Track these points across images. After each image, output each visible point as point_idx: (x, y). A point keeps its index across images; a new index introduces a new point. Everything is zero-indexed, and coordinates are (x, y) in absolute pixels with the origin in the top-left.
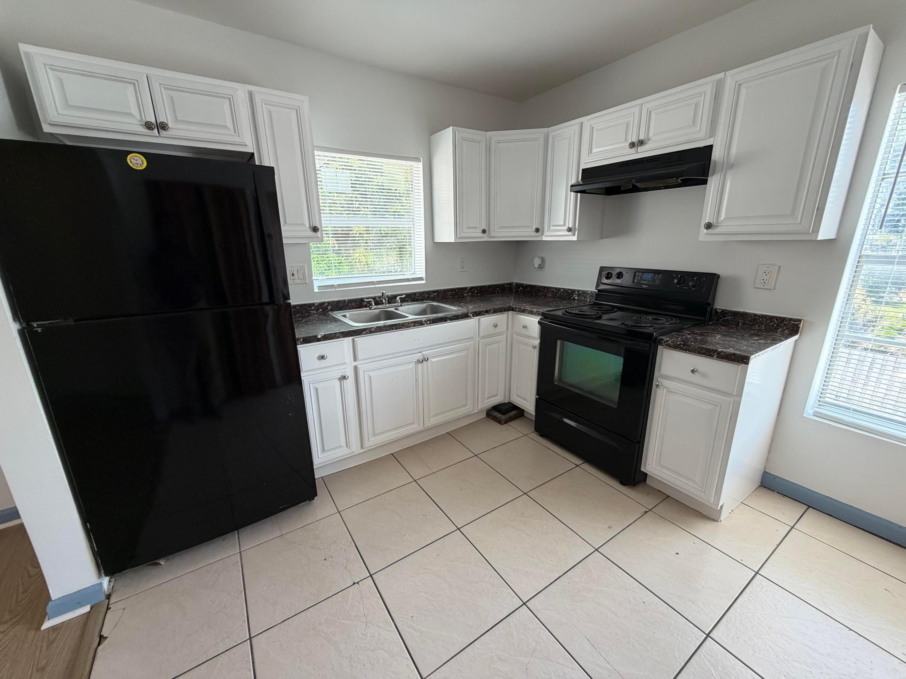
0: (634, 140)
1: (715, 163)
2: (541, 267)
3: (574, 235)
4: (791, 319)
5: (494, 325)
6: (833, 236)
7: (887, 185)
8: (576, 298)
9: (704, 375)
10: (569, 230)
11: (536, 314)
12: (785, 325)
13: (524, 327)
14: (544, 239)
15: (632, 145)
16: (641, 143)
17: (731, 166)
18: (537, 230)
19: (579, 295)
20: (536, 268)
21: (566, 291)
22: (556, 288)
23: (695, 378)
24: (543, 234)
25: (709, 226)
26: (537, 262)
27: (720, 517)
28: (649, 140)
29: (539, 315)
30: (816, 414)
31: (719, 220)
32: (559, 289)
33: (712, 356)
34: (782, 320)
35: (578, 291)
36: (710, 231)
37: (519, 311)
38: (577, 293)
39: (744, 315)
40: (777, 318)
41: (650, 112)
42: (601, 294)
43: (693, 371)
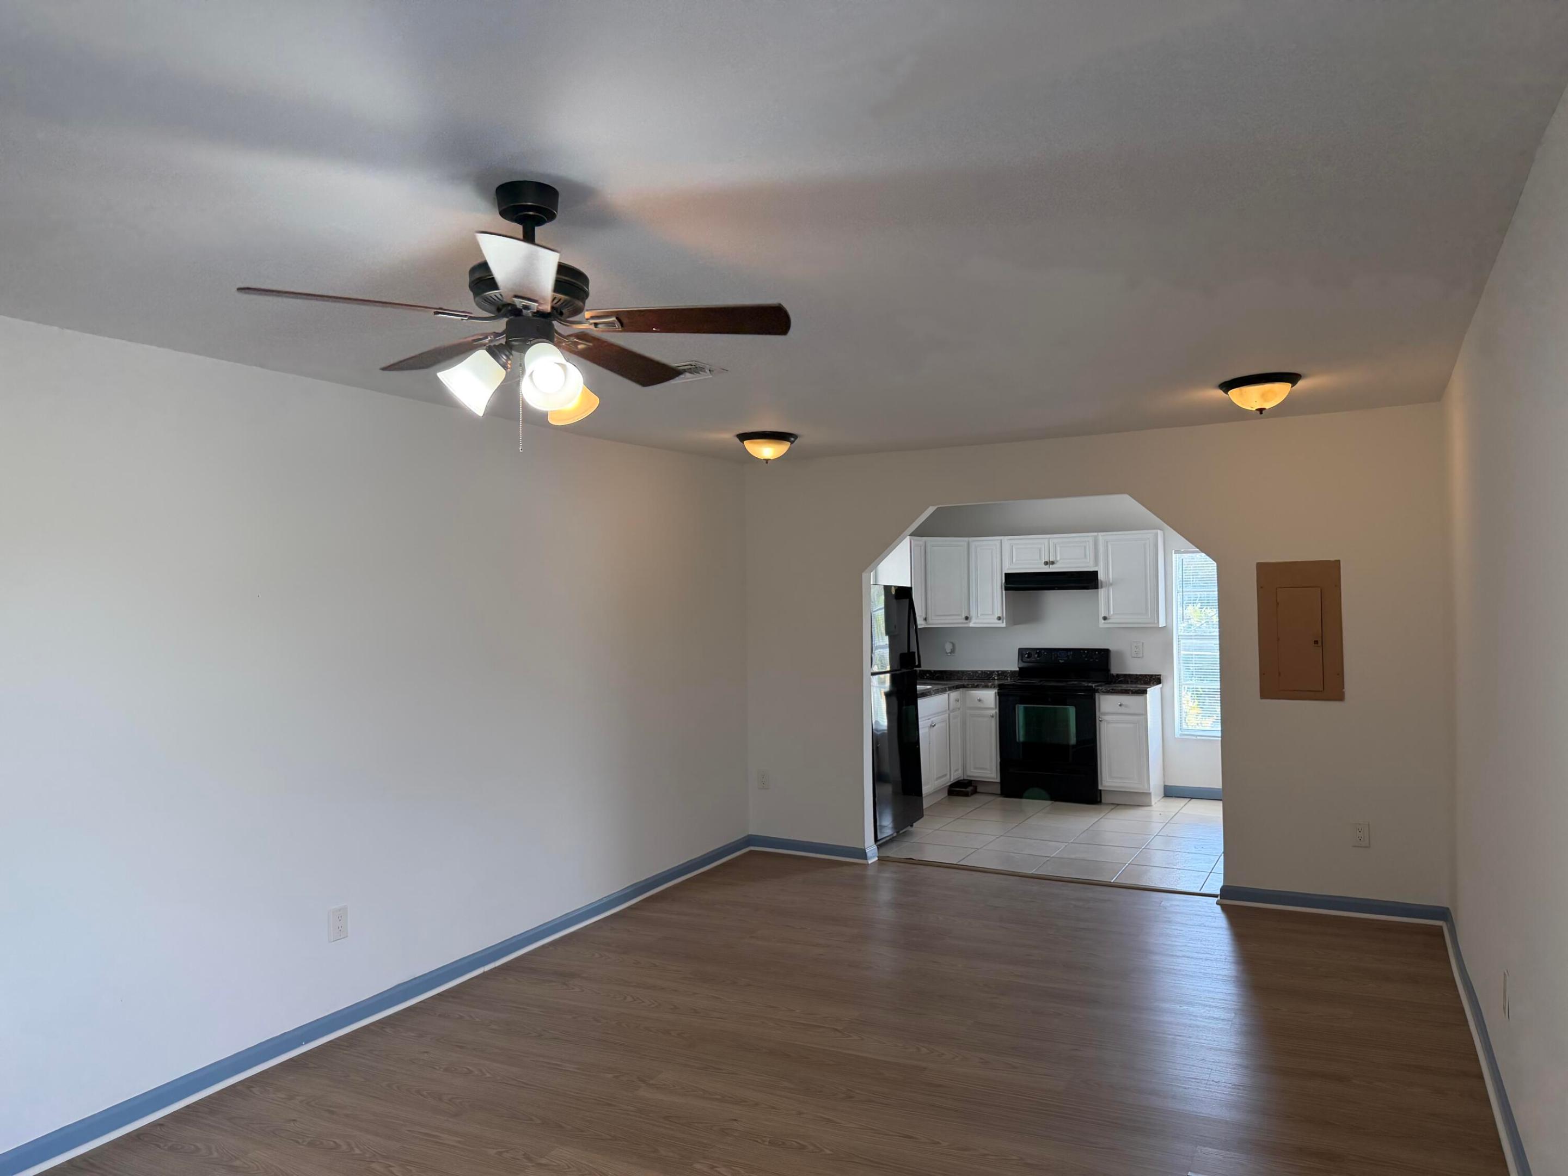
0: (1047, 560)
1: (1101, 582)
2: (953, 651)
3: (1003, 622)
4: (1156, 675)
5: (956, 700)
6: (1165, 625)
7: (1180, 597)
8: (996, 678)
9: (1126, 706)
10: (999, 618)
11: (991, 687)
12: (1154, 679)
13: (980, 700)
14: (971, 626)
15: (1046, 563)
16: (1053, 563)
17: (1111, 584)
18: (967, 618)
19: (998, 675)
20: (947, 653)
21: (984, 673)
22: (973, 672)
23: (1122, 710)
24: (970, 622)
25: (1105, 618)
26: (948, 647)
27: (1151, 803)
28: (1057, 561)
29: (994, 687)
30: (1181, 735)
31: (1110, 615)
32: (976, 672)
33: (1129, 693)
34: (1151, 676)
35: (998, 671)
36: (1106, 621)
37: (972, 687)
38: (996, 673)
39: (1130, 676)
40: (1148, 675)
41: (1056, 545)
42: (1022, 672)
43: (1120, 705)
